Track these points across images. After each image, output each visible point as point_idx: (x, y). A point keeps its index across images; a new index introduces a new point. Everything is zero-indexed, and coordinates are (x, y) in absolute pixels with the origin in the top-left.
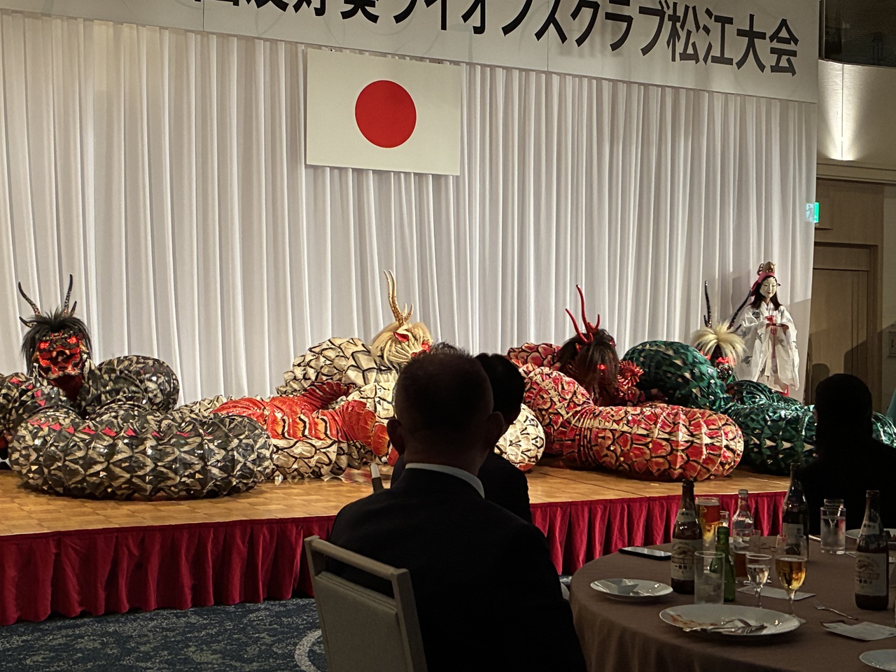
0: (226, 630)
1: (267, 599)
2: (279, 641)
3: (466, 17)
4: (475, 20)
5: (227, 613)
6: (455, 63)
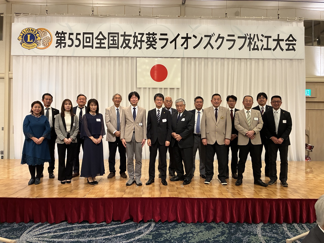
3: (182, 45)
4: (185, 46)
6: (179, 58)
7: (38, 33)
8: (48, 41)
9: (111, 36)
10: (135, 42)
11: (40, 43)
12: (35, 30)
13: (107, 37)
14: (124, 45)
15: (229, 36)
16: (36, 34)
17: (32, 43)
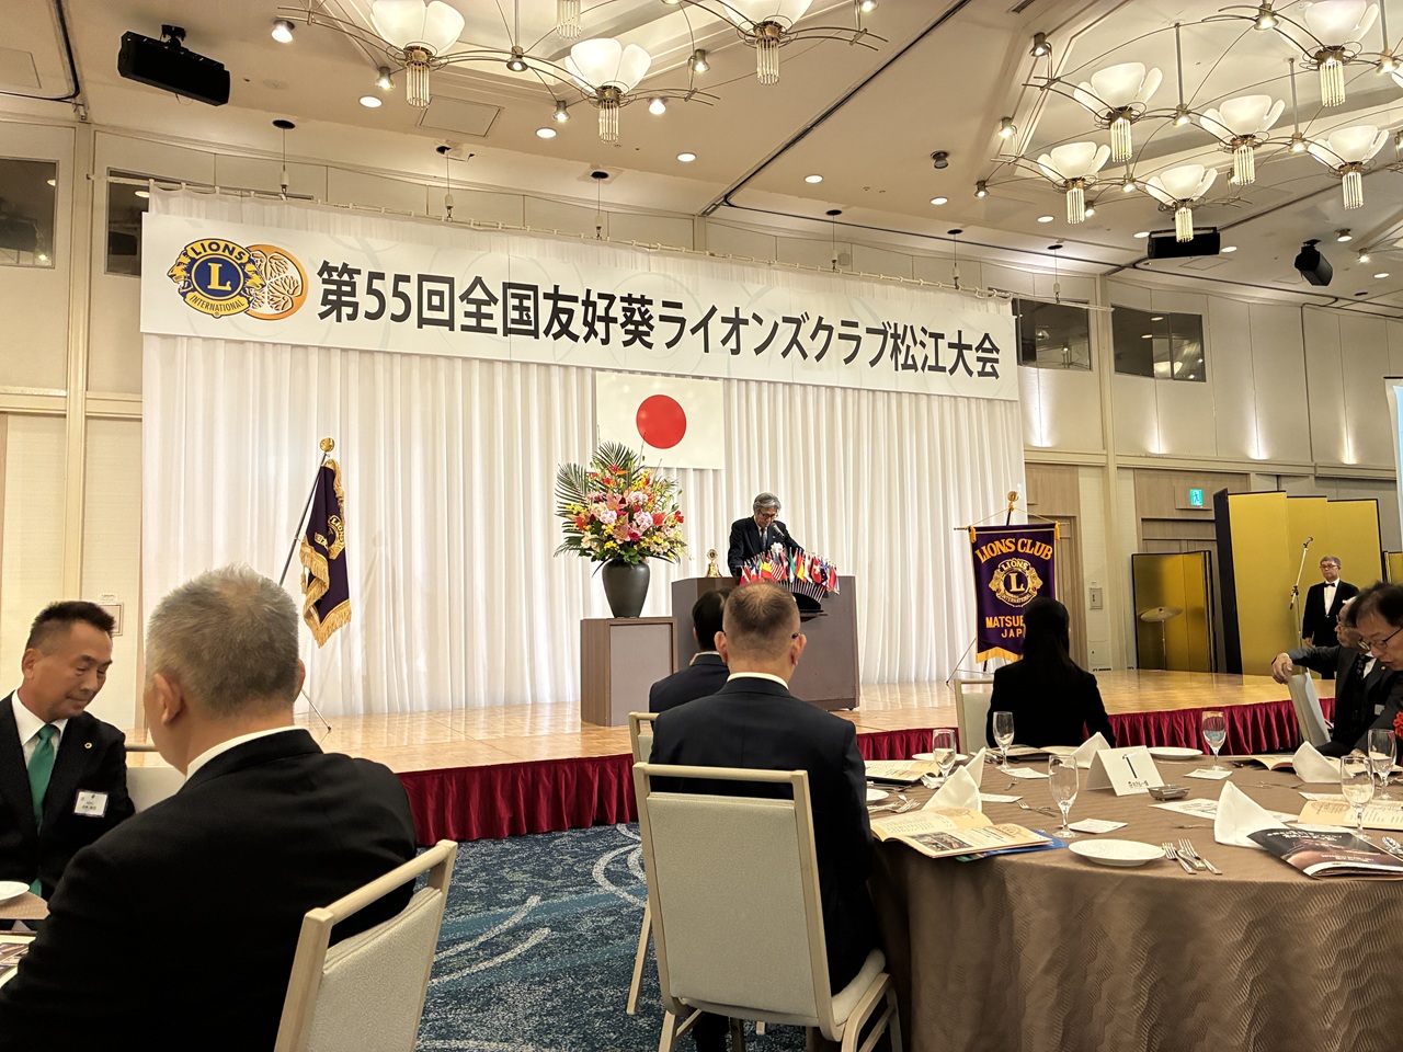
0: (535, 854)
1: (571, 828)
2: (580, 861)
3: (724, 342)
4: (732, 343)
5: (537, 840)
6: (715, 379)
7: (250, 261)
8: (291, 291)
9: (514, 296)
10: (589, 319)
11: (260, 297)
12: (238, 250)
13: (499, 296)
14: (556, 328)
15: (844, 323)
16: (244, 264)
17: (227, 293)
